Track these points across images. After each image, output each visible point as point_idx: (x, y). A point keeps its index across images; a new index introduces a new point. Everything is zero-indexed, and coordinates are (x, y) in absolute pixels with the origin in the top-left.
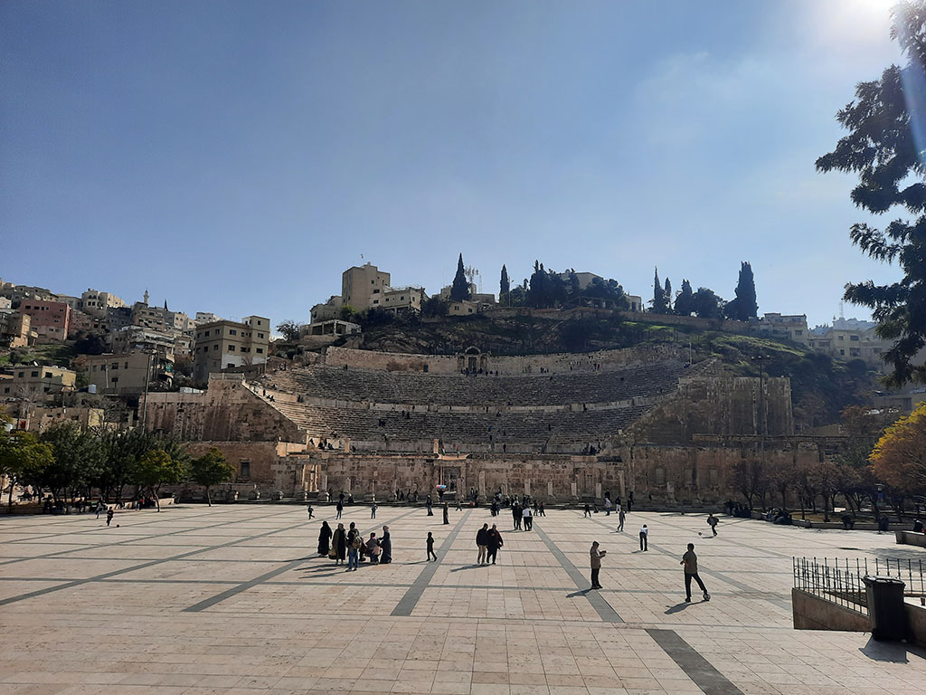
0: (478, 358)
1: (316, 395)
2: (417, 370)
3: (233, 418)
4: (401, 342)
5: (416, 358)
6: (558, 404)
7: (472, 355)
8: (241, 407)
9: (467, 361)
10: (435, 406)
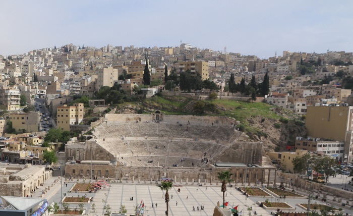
0: (160, 115)
1: (108, 137)
3: (94, 153)
4: (131, 109)
5: (137, 115)
6: (191, 138)
7: (157, 114)
8: (96, 150)
9: (155, 116)
10: (146, 137)
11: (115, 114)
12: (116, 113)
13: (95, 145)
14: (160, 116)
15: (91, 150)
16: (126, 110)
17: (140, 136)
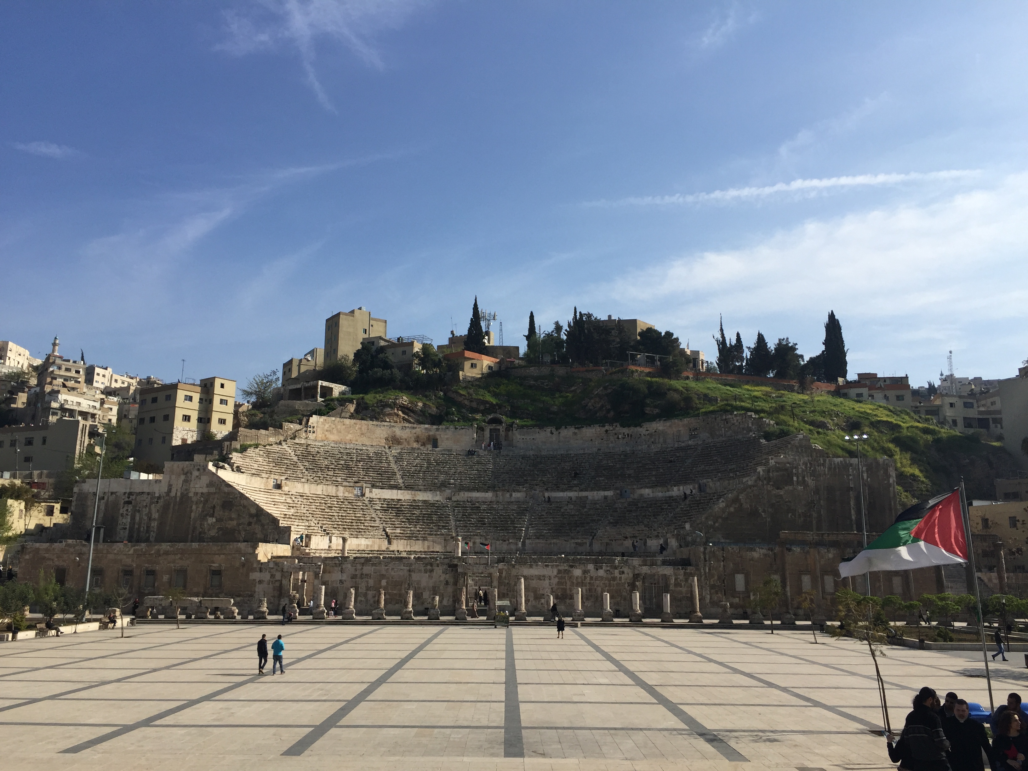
0: (502, 428)
1: (298, 479)
2: (424, 444)
3: (196, 511)
4: (404, 408)
5: (422, 429)
6: (605, 489)
7: (493, 426)
8: (207, 497)
9: (487, 433)
10: (448, 492)
11: (347, 421)
12: (352, 417)
13: (205, 480)
14: (502, 433)
15: (185, 498)
16: (388, 410)
17: (425, 490)
